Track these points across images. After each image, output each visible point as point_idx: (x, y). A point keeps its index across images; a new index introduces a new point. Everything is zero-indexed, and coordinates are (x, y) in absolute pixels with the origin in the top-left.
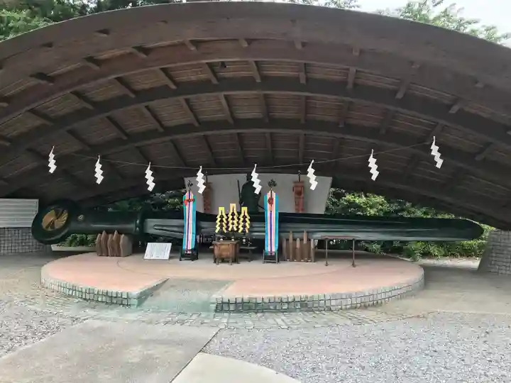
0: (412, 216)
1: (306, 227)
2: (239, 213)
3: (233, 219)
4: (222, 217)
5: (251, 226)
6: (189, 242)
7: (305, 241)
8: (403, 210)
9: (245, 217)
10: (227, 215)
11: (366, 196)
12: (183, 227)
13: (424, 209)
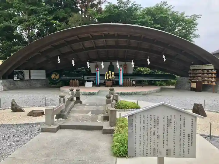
0: (157, 74)
1: (130, 77)
2: (112, 74)
3: (110, 75)
4: (107, 75)
5: (115, 78)
6: (98, 82)
7: (130, 81)
8: (154, 72)
9: (113, 75)
10: (108, 74)
11: (144, 68)
12: (96, 78)
13: (161, 72)
